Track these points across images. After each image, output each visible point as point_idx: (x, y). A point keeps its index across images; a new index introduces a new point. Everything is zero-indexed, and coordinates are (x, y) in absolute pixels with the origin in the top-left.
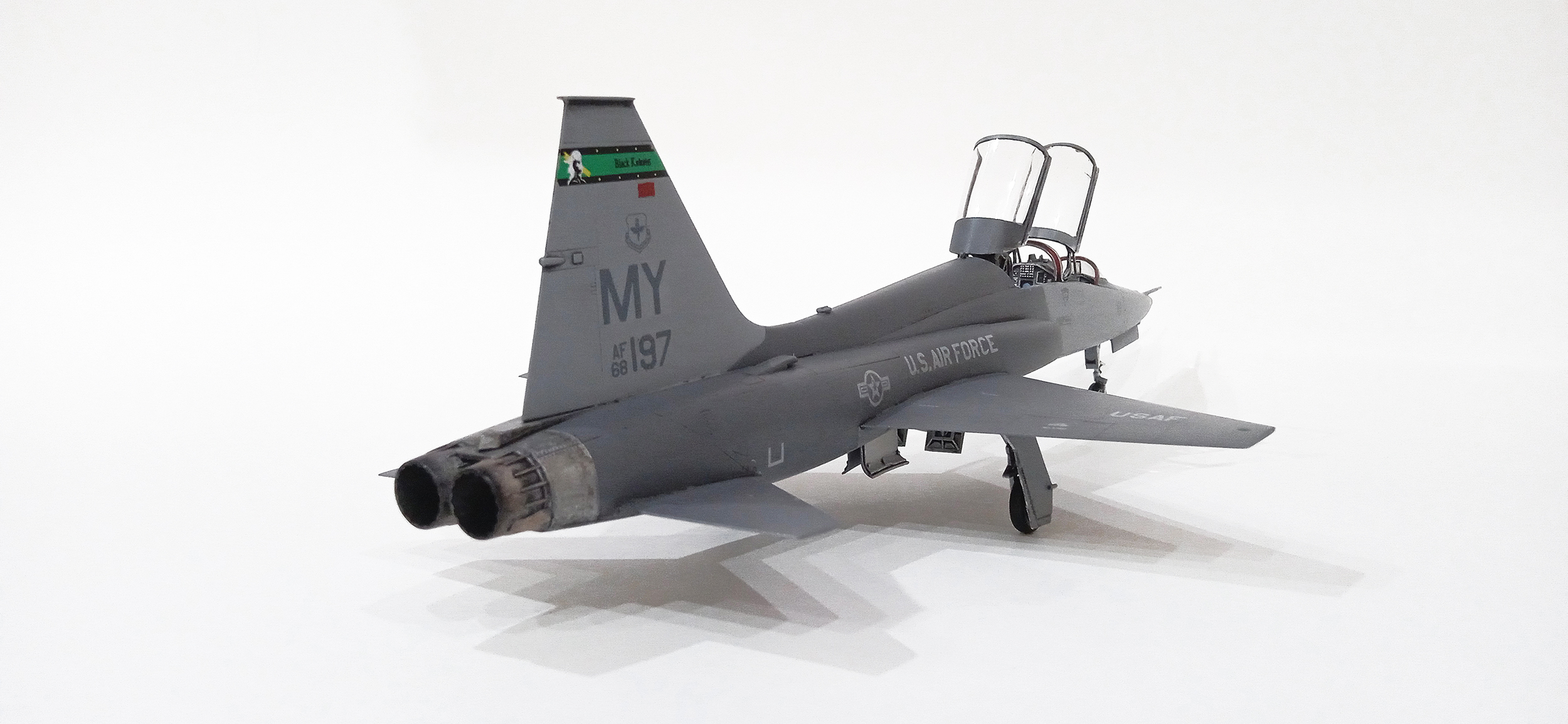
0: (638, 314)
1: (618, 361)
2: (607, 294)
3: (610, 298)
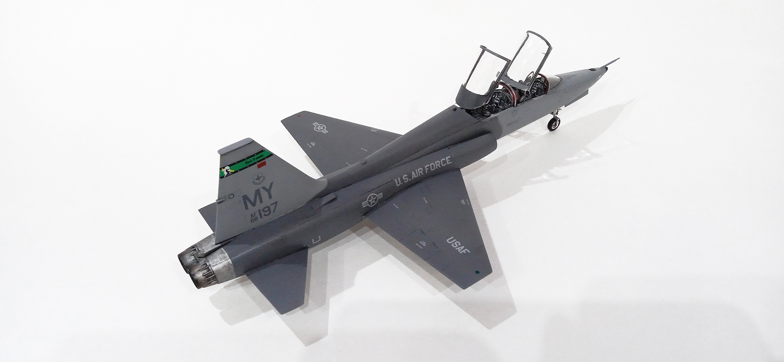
0: (261, 202)
1: (253, 218)
2: (246, 202)
3: (248, 202)
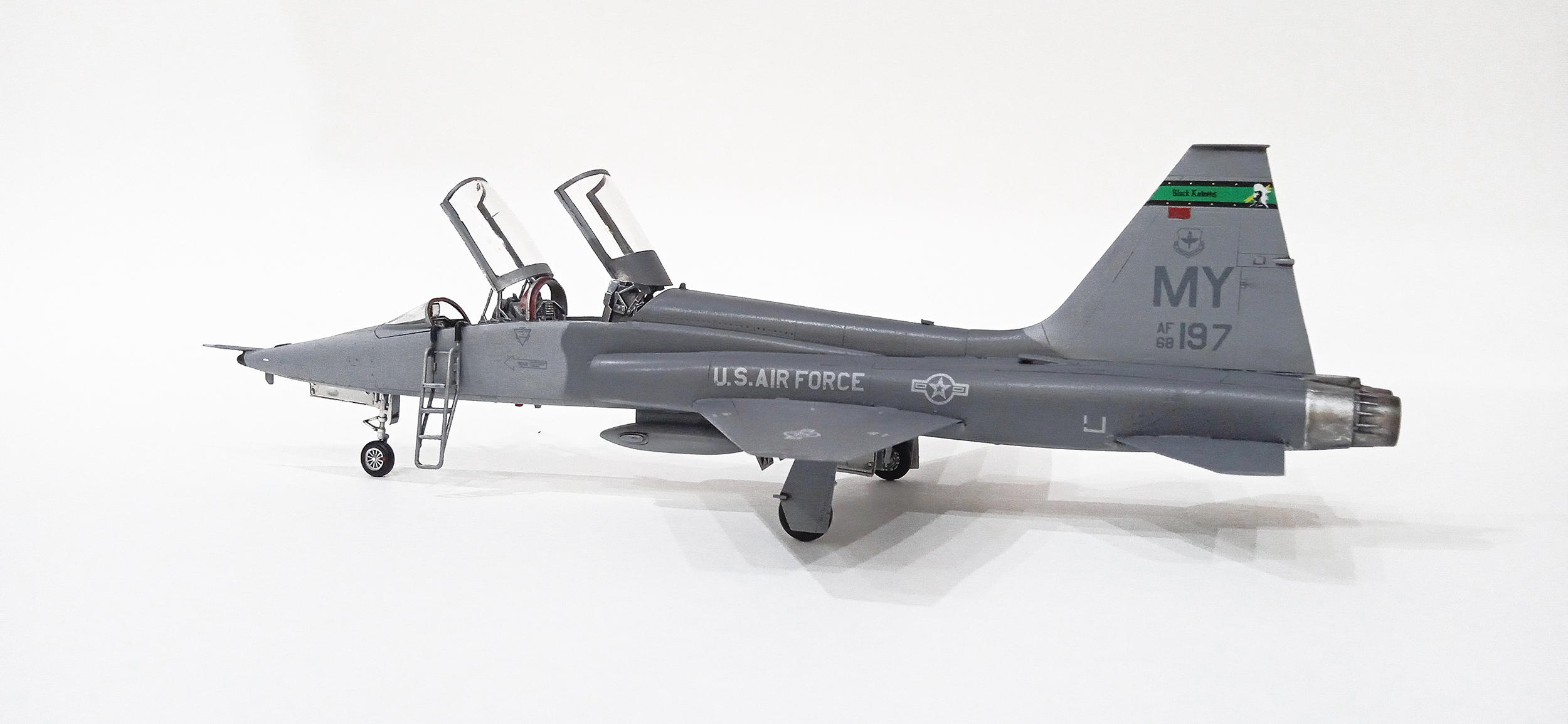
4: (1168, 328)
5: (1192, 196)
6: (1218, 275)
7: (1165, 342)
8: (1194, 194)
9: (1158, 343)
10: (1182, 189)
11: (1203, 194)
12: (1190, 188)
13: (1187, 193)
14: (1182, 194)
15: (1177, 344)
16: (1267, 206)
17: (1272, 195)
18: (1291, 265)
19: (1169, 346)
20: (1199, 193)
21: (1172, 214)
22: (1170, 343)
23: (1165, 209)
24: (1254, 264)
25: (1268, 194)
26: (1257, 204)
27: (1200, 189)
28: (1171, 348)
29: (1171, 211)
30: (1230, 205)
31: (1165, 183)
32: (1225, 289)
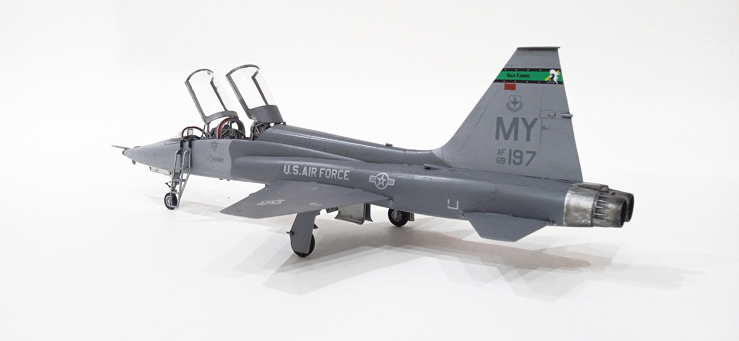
4: (503, 152)
5: (517, 77)
6: (529, 123)
7: (501, 160)
8: (518, 76)
9: (497, 160)
10: (512, 73)
11: (523, 76)
12: (516, 73)
13: (514, 75)
14: (511, 76)
15: (507, 161)
16: (557, 83)
17: (560, 76)
18: (570, 118)
19: (503, 162)
20: (520, 75)
21: (506, 88)
22: (503, 161)
23: (503, 84)
24: (549, 116)
25: (558, 76)
26: (552, 82)
27: (521, 73)
28: (503, 163)
29: (505, 85)
30: (536, 82)
31: (503, 70)
32: (533, 130)
